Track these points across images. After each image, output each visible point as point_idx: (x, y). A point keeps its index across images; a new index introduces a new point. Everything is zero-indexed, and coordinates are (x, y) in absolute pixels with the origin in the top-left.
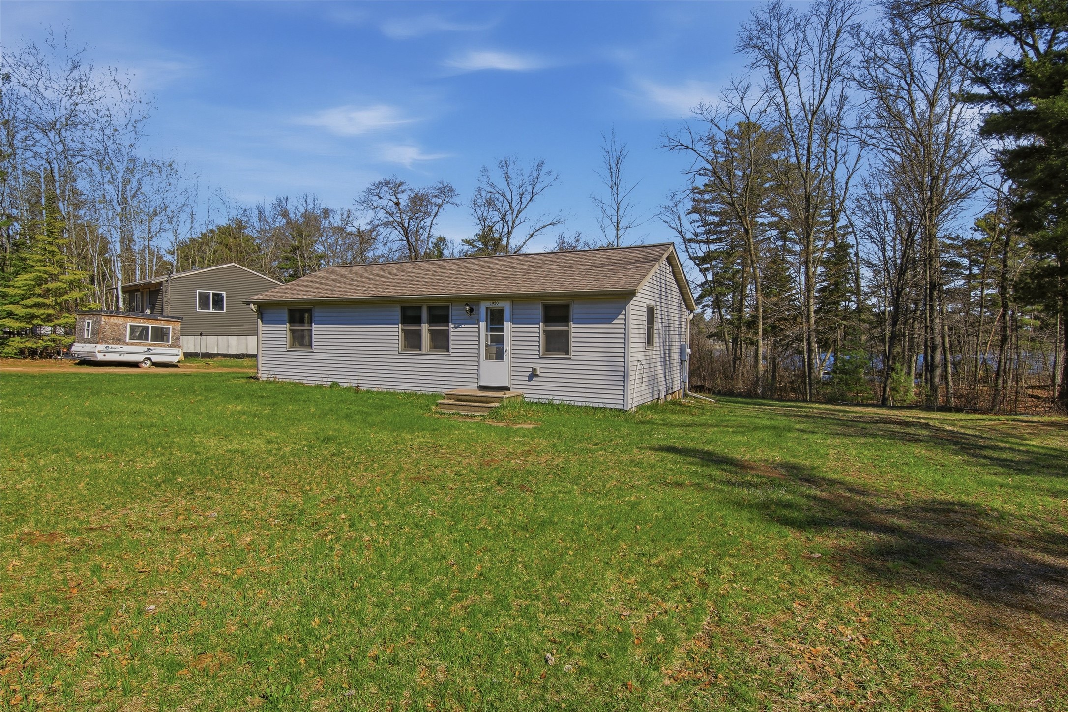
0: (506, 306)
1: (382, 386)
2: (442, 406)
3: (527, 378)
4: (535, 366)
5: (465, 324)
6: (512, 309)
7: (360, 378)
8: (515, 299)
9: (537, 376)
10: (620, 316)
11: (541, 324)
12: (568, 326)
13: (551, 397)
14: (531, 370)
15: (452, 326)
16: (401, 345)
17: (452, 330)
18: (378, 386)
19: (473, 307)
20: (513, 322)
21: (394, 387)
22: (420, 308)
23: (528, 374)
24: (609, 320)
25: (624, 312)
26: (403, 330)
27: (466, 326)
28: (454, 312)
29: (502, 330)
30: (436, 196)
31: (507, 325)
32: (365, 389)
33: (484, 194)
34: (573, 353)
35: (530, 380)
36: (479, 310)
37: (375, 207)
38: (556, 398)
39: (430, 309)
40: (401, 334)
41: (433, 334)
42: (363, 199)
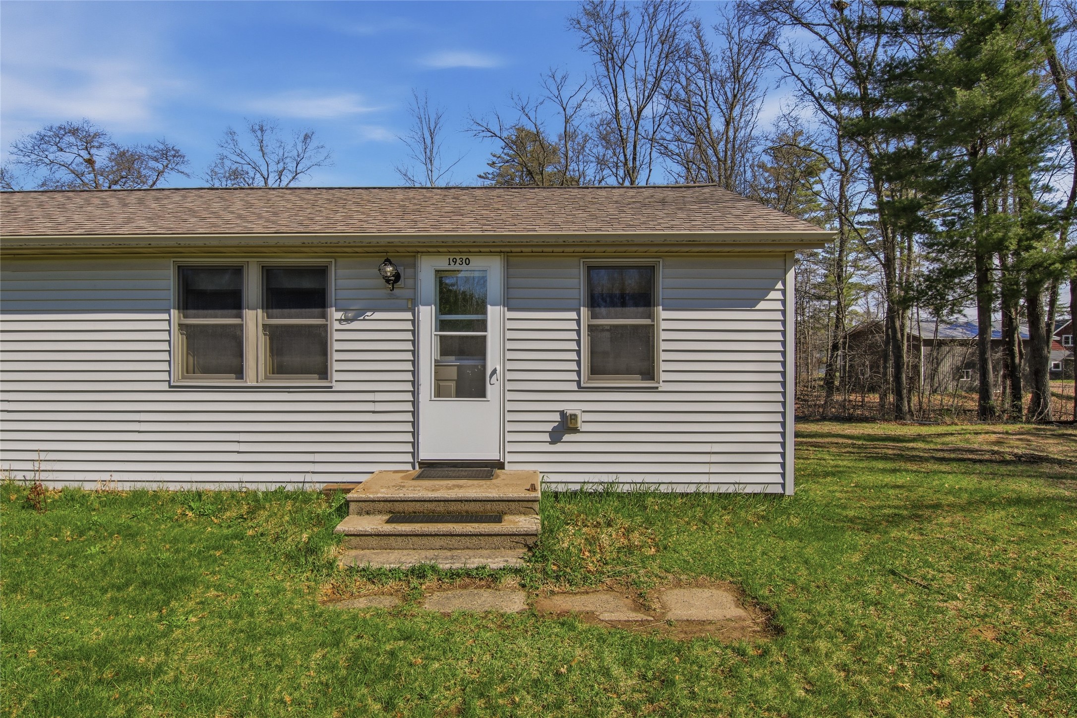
0: (491, 268)
1: (116, 477)
2: (354, 541)
3: (546, 437)
4: (570, 408)
5: (374, 310)
6: (507, 277)
7: (43, 456)
8: (516, 252)
9: (575, 430)
10: (773, 295)
11: (584, 311)
12: (650, 316)
13: (611, 478)
14: (557, 417)
15: (336, 315)
16: (177, 368)
17: (337, 325)
18: (106, 476)
19: (401, 270)
20: (510, 303)
21: (158, 477)
22: (238, 271)
23: (549, 427)
24: (749, 303)
25: (779, 286)
26: (181, 326)
27: (378, 315)
28: (341, 283)
29: (482, 325)
30: (156, 160)
31: (494, 313)
32: (59, 486)
33: (227, 163)
34: (664, 376)
35: (556, 440)
36: (415, 277)
37: (52, 162)
38: (622, 478)
39: (268, 273)
40: (178, 339)
41: (276, 337)
42: (29, 146)
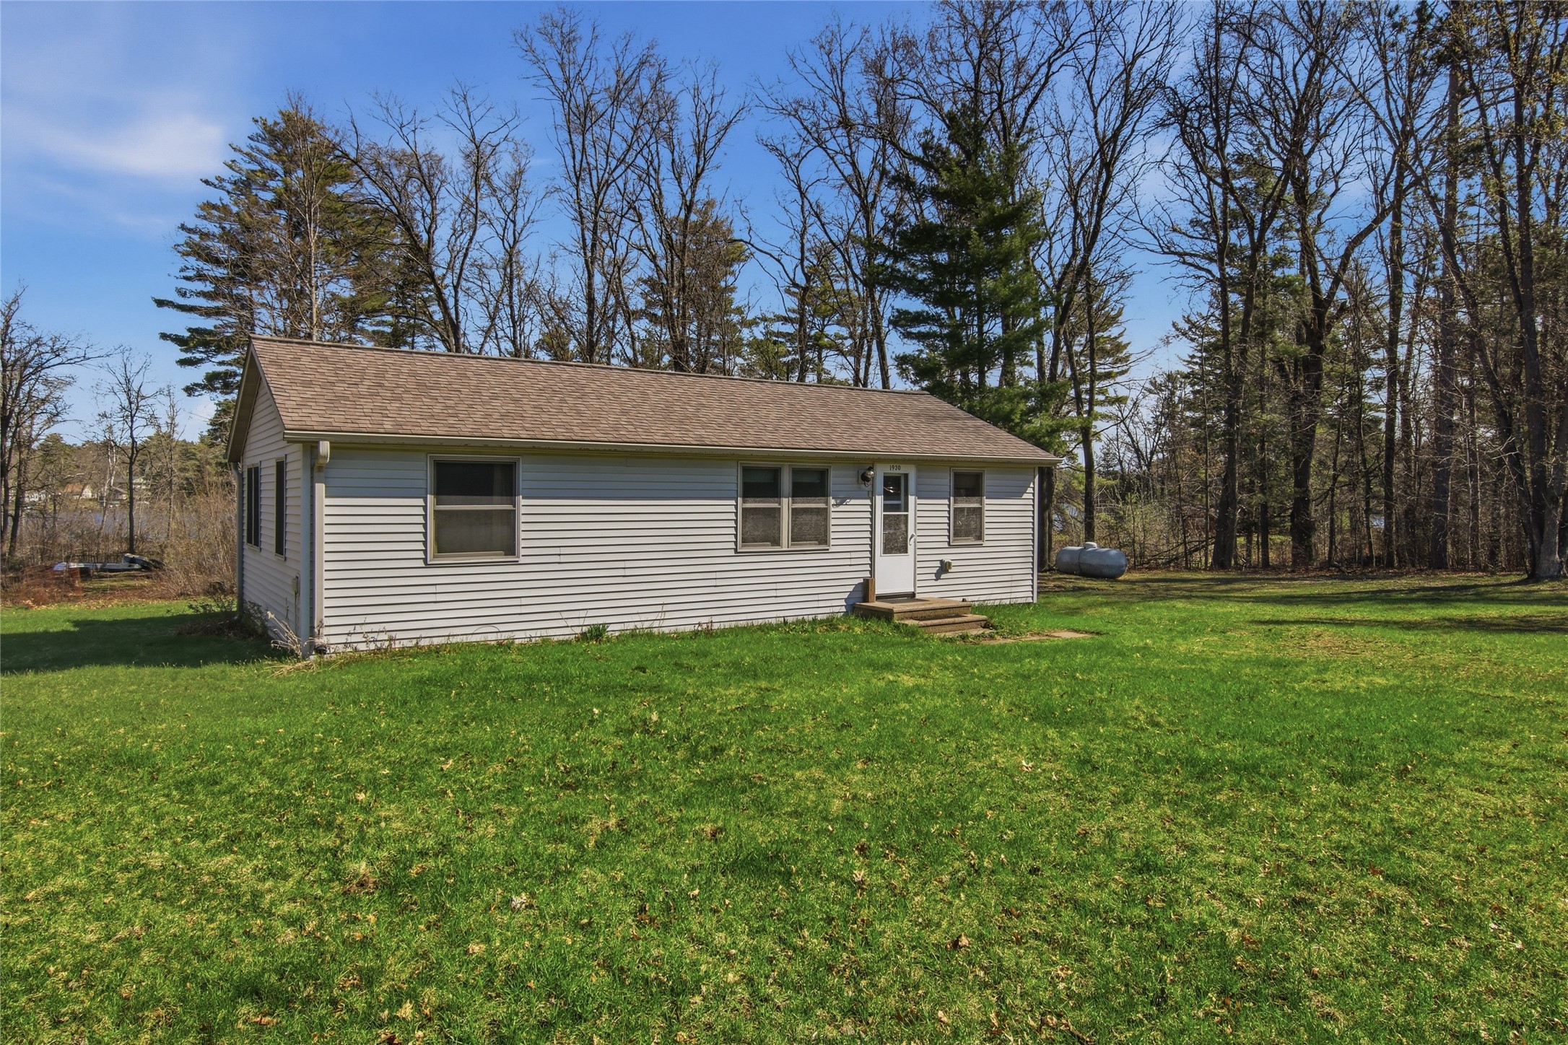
0: (911, 471)
3: (934, 577)
4: (944, 558)
5: (851, 499)
6: (918, 477)
8: (923, 464)
9: (948, 572)
10: (1029, 490)
12: (981, 502)
14: (939, 564)
15: (833, 501)
16: (738, 538)
17: (833, 508)
20: (918, 495)
22: (778, 472)
23: (935, 570)
24: (1019, 494)
25: (1032, 485)
27: (853, 502)
28: (835, 479)
29: (906, 508)
31: (912, 501)
35: (938, 576)
36: (873, 478)
39: (796, 472)
40: (739, 517)
41: (798, 516)
